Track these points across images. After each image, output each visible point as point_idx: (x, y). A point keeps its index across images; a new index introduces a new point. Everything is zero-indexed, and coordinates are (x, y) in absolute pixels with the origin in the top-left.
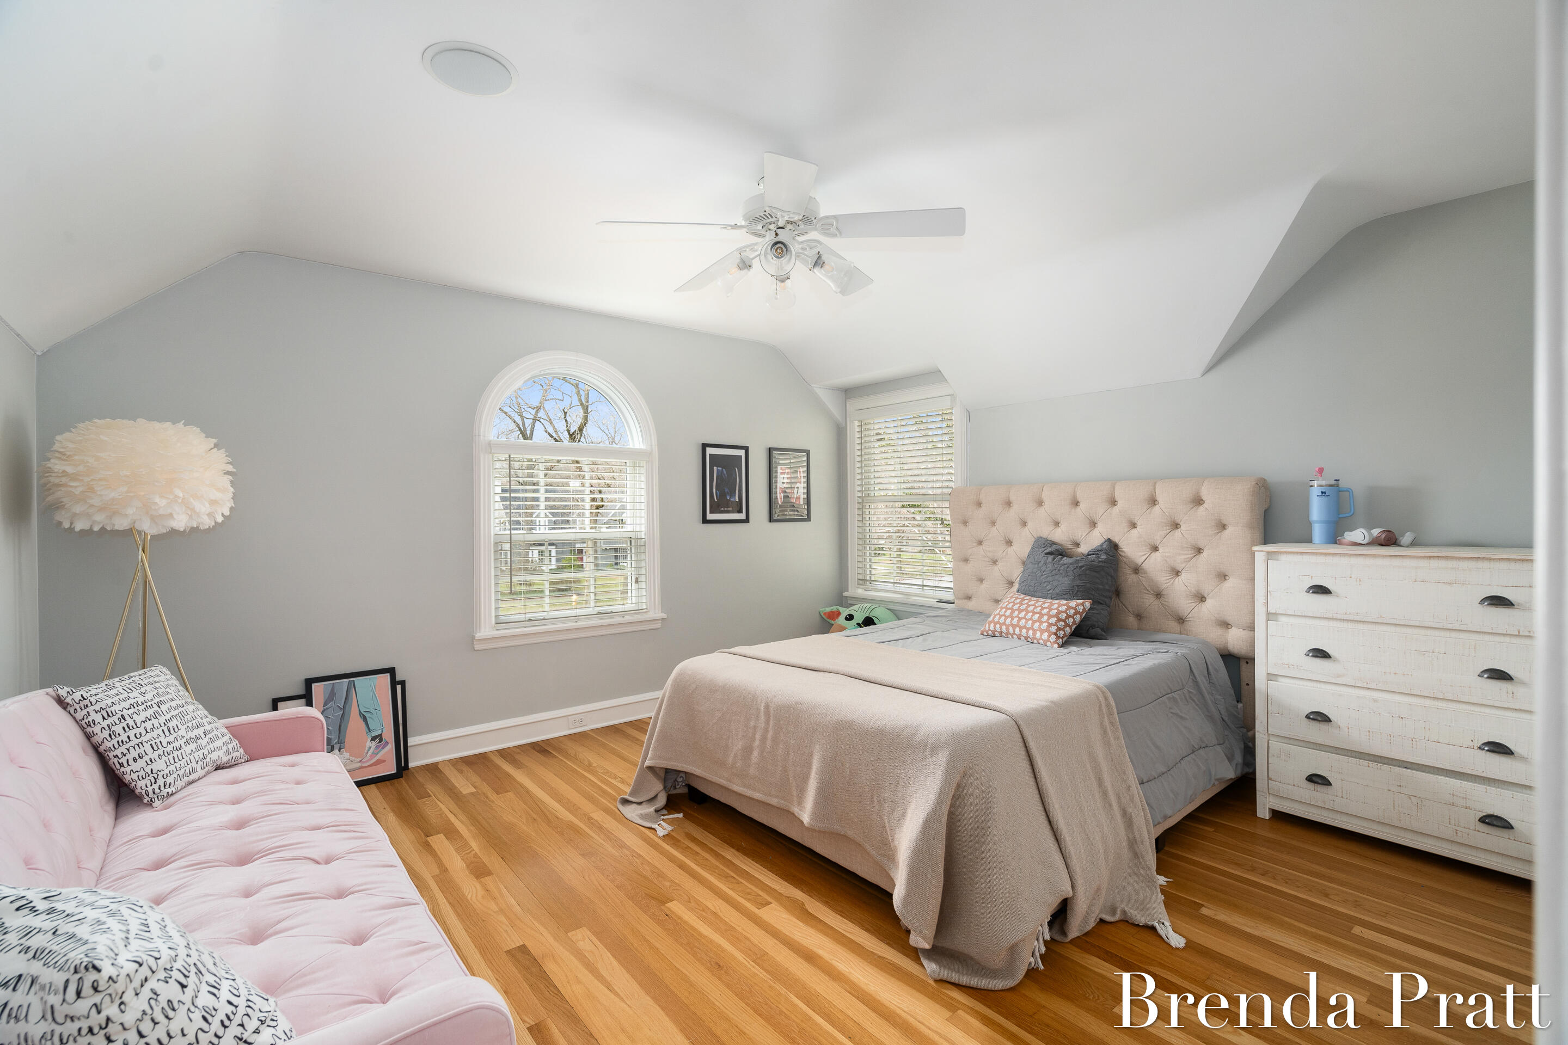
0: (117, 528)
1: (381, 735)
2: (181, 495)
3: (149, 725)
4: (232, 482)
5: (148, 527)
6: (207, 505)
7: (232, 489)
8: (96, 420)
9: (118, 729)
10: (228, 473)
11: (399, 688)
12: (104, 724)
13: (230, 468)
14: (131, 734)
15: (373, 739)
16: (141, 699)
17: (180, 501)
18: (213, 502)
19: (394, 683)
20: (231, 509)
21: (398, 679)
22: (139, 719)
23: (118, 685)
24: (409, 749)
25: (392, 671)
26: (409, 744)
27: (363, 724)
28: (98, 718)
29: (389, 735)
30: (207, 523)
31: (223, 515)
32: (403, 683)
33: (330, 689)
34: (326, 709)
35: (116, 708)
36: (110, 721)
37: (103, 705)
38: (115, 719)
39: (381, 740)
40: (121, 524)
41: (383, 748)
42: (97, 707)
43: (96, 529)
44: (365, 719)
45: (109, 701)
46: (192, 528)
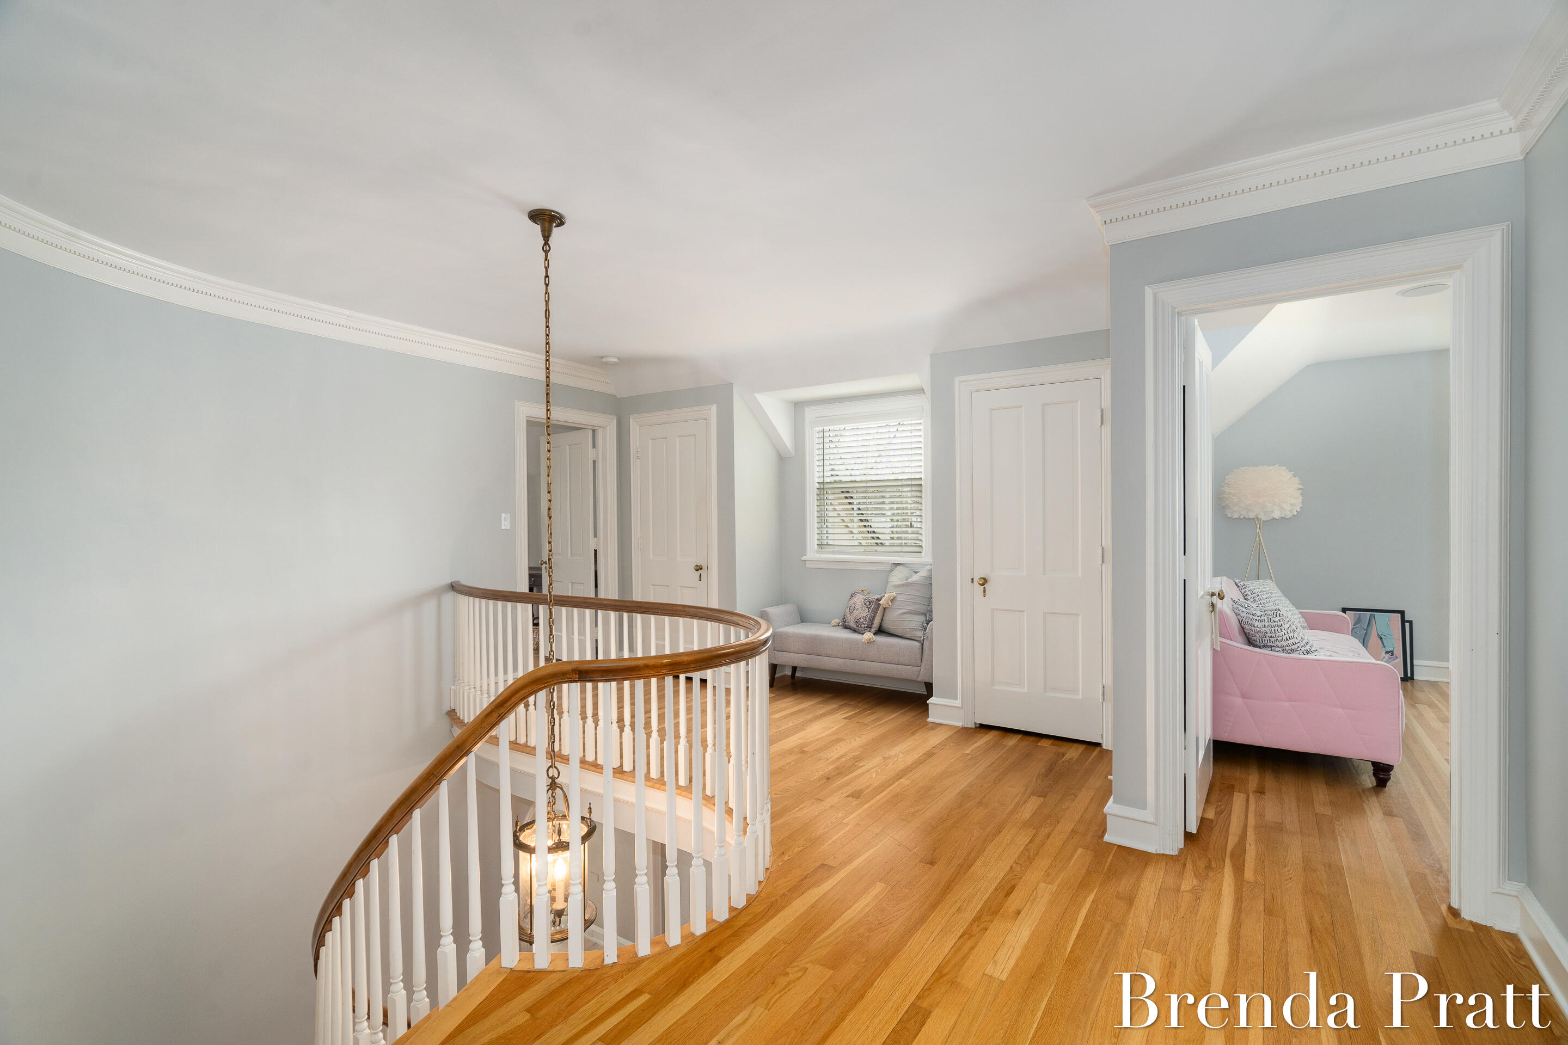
0: (1250, 517)
1: (1393, 651)
2: (1278, 501)
3: (1268, 600)
4: (1301, 494)
5: (1263, 517)
6: (1289, 505)
7: (1302, 498)
8: (1241, 468)
9: (1257, 599)
10: (1299, 489)
11: (1407, 625)
12: (1252, 596)
13: (1300, 486)
14: (1262, 602)
15: (1387, 652)
16: (1264, 590)
17: (1277, 504)
18: (1292, 505)
19: (1403, 621)
20: (1301, 508)
21: (1407, 618)
22: (1264, 597)
23: (1255, 583)
24: (1414, 667)
25: (1402, 613)
26: (1414, 664)
27: (1380, 642)
28: (1250, 594)
29: (1399, 652)
30: (1289, 515)
31: (1297, 511)
32: (1411, 622)
33: (1357, 617)
34: (1356, 628)
35: (1255, 591)
36: (1253, 595)
37: (1251, 588)
38: (1256, 595)
39: (1392, 655)
40: (1252, 515)
41: (1394, 660)
42: (1249, 589)
43: (1242, 517)
44: (1381, 638)
45: (1253, 588)
46: (1282, 518)
